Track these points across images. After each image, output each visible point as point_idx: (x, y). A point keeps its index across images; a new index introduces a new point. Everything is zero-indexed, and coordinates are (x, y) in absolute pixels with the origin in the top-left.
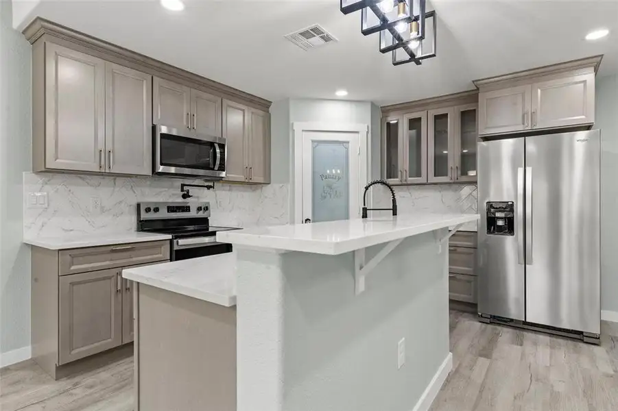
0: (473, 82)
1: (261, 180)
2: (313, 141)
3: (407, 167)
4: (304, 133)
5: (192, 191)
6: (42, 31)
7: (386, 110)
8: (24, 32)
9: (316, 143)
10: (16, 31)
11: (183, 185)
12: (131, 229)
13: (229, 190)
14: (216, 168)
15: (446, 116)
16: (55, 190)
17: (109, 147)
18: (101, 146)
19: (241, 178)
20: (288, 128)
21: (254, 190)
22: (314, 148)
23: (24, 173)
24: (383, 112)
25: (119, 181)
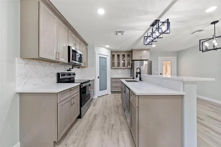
0: (132, 49)
1: (86, 66)
3: (117, 65)
4: (98, 55)
9: (100, 57)
11: (73, 67)
12: (55, 82)
14: (81, 62)
22: (100, 59)
23: (16, 58)
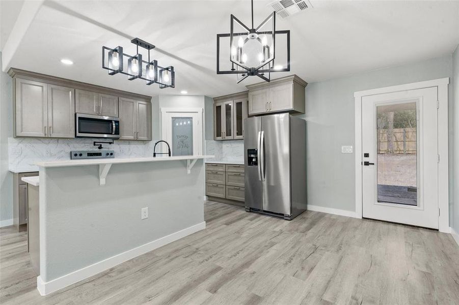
0: (246, 86)
1: (145, 138)
2: (172, 118)
4: (167, 113)
5: (103, 145)
6: (14, 73)
7: (216, 100)
8: (8, 73)
9: (174, 119)
10: (5, 73)
11: (95, 142)
13: (129, 144)
14: (113, 133)
15: (241, 103)
16: (24, 146)
17: (50, 125)
18: (46, 125)
19: (132, 137)
20: (159, 110)
21: (145, 144)
22: (173, 122)
23: (9, 138)
24: (214, 100)
25: (60, 141)
